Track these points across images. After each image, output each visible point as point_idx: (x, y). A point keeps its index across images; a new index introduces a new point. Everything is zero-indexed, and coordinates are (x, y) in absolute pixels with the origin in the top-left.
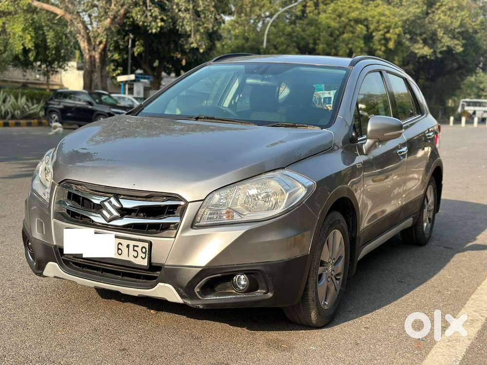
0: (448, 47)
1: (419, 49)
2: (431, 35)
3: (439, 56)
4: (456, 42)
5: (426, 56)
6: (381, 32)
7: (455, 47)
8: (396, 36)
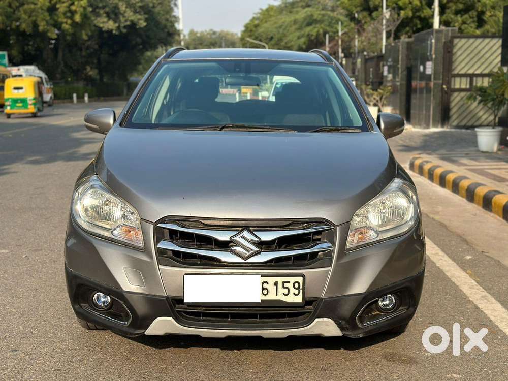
0: (132, 21)
1: (103, 23)
2: (113, 9)
3: (124, 31)
4: (139, 17)
5: (112, 30)
6: (65, 4)
7: (138, 22)
8: (82, 9)
